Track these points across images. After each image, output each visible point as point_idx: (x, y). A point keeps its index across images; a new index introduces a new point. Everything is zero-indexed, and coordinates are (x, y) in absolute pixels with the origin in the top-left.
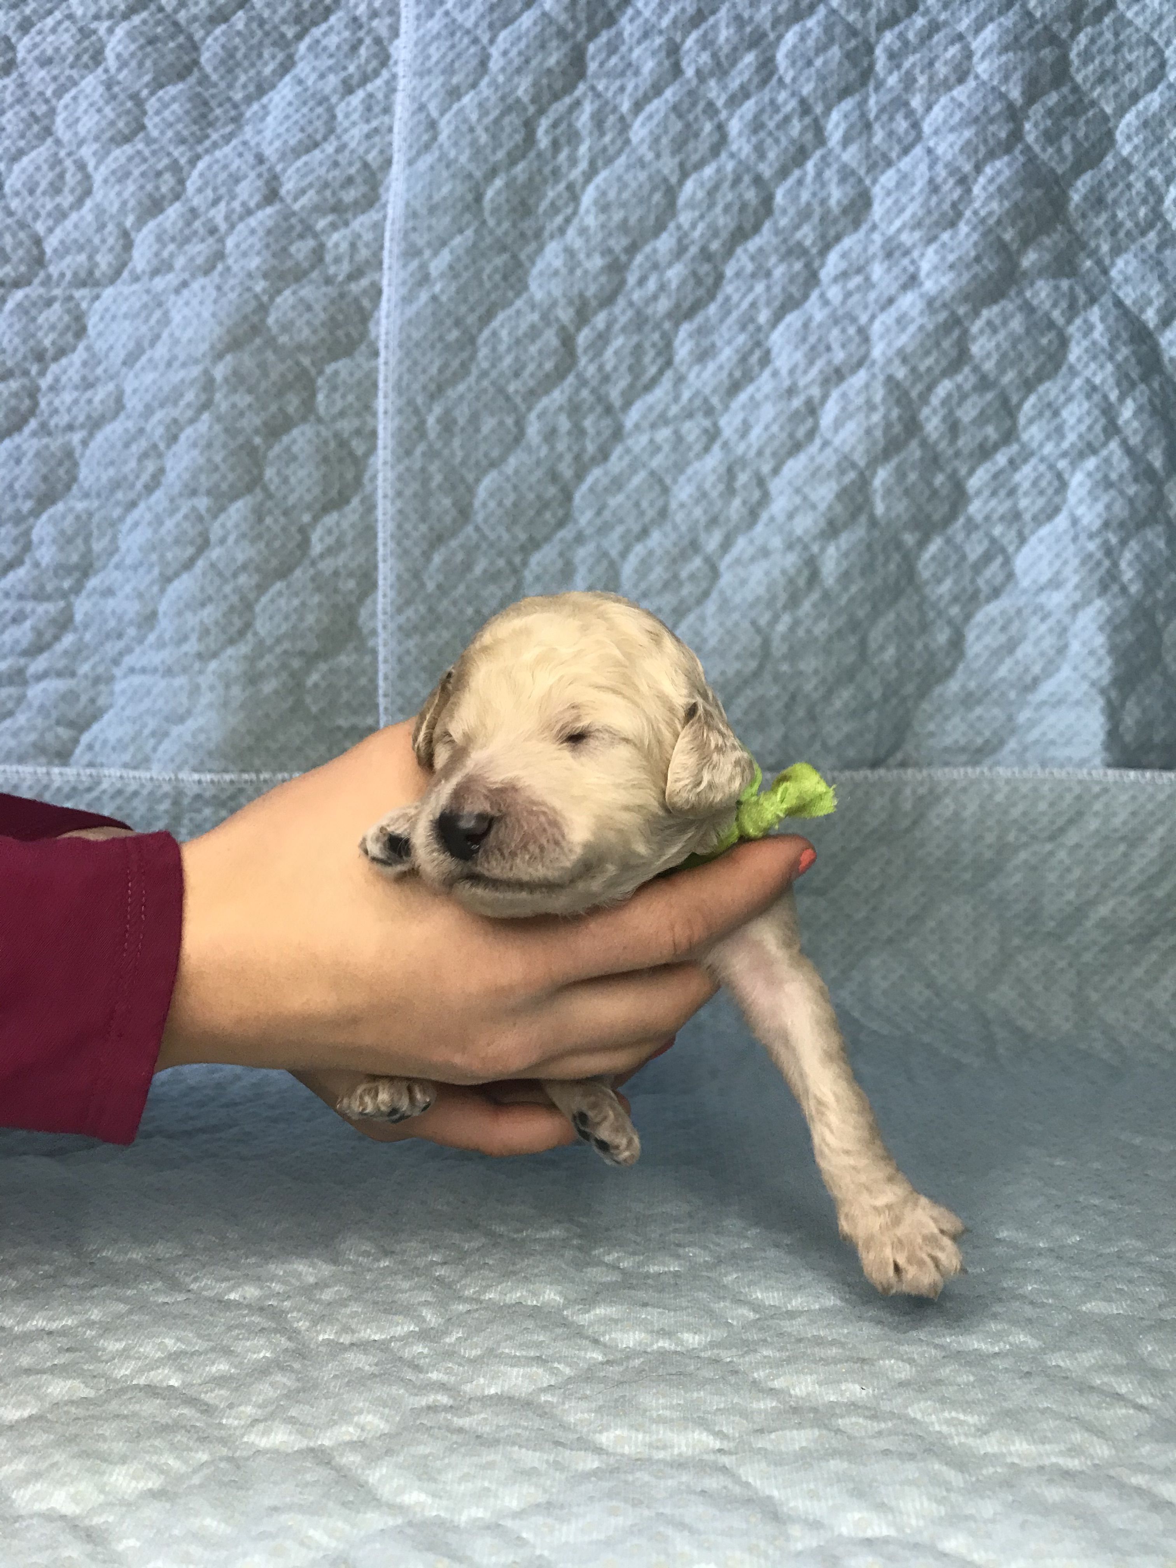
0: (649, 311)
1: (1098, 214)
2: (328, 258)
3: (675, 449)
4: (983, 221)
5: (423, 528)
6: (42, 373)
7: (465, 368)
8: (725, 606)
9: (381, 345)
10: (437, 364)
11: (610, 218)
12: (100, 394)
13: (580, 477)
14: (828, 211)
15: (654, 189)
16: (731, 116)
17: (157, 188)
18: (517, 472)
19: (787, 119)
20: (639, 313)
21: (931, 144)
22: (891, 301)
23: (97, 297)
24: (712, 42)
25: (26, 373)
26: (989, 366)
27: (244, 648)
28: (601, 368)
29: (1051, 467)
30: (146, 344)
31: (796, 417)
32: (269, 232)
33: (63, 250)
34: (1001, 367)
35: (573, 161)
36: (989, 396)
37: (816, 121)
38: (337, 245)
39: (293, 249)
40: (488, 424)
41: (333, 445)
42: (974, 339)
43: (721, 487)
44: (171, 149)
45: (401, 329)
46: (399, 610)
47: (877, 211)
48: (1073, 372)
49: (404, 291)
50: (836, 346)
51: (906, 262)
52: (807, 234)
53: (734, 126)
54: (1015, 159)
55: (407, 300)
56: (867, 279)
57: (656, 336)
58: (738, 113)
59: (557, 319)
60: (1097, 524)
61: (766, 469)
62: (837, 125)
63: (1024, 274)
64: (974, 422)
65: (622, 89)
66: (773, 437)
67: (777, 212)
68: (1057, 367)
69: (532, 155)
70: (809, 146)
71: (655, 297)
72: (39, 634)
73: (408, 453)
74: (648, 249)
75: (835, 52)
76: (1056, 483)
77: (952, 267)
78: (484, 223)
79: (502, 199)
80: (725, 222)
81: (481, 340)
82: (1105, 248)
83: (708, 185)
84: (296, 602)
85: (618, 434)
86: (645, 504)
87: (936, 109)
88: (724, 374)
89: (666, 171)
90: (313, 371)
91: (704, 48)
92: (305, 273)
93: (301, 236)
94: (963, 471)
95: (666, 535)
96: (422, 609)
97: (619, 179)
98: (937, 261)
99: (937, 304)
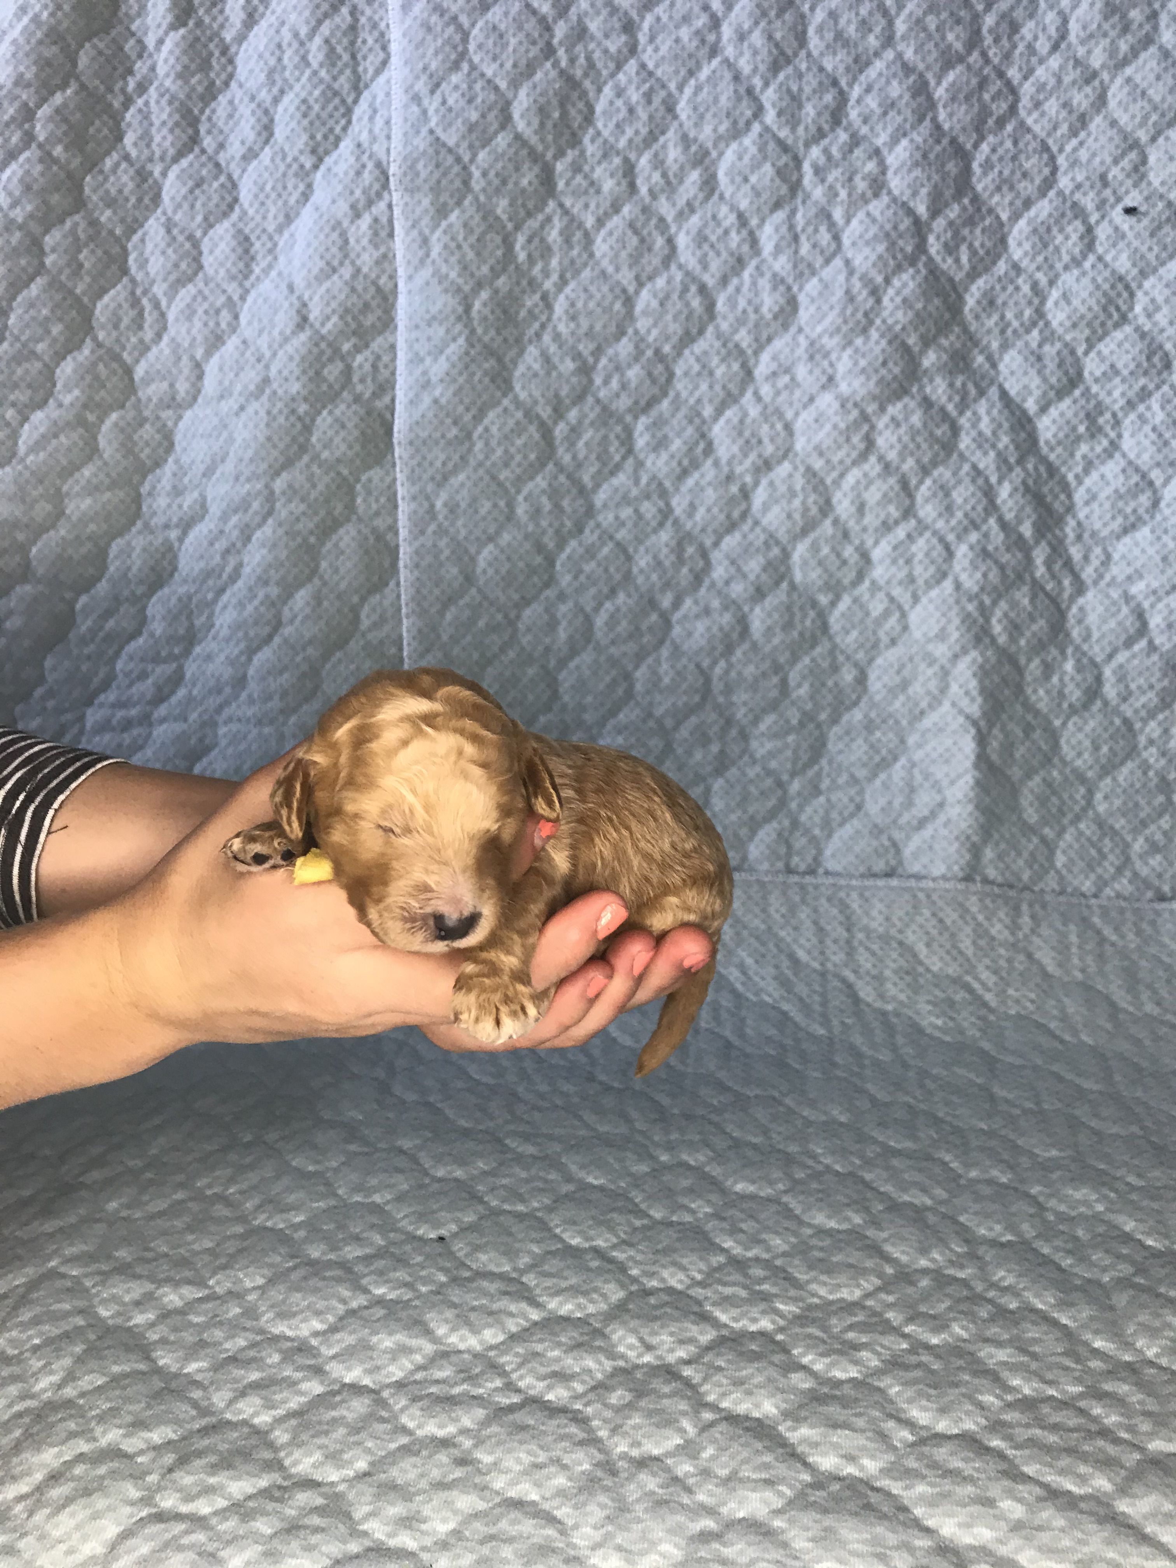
0: (613, 407)
1: (989, 316)
2: (355, 378)
3: (636, 525)
4: (890, 329)
5: (437, 593)
6: (142, 481)
7: (464, 460)
8: (675, 652)
10: (442, 458)
11: (578, 326)
12: (188, 500)
13: (560, 547)
14: (762, 318)
15: (615, 299)
16: (680, 228)
17: (218, 324)
18: (509, 545)
19: (726, 232)
20: (604, 409)
21: (849, 255)
22: (812, 399)
23: (180, 417)
24: (662, 162)
26: (892, 456)
29: (942, 539)
30: (218, 460)
31: (732, 501)
32: (304, 358)
33: (149, 379)
34: (902, 456)
35: (546, 274)
36: (892, 481)
37: (751, 233)
38: (361, 366)
39: (325, 372)
40: (485, 506)
41: (372, 540)
42: (880, 434)
43: (673, 557)
44: (225, 286)
45: (411, 429)
47: (804, 315)
48: (962, 456)
49: (412, 395)
50: (766, 440)
51: (826, 363)
52: (744, 338)
53: (682, 240)
54: (918, 272)
55: (415, 402)
56: (793, 379)
57: (618, 429)
58: (685, 227)
59: (538, 416)
60: (976, 589)
61: (708, 542)
62: (770, 238)
63: (926, 371)
64: (878, 504)
65: (586, 206)
66: (714, 518)
67: (718, 317)
68: (949, 455)
69: (512, 267)
70: (746, 258)
73: (422, 532)
74: (610, 352)
75: (768, 169)
76: (944, 554)
77: (863, 371)
78: (473, 331)
79: (487, 310)
80: (675, 329)
81: (475, 435)
82: (995, 345)
83: (661, 295)
85: (590, 511)
86: (612, 570)
87: (855, 222)
88: (674, 464)
89: (625, 282)
90: (352, 480)
91: (656, 168)
92: (338, 394)
93: (331, 360)
94: (870, 542)
95: (629, 596)
97: (586, 290)
98: (850, 364)
99: (849, 405)
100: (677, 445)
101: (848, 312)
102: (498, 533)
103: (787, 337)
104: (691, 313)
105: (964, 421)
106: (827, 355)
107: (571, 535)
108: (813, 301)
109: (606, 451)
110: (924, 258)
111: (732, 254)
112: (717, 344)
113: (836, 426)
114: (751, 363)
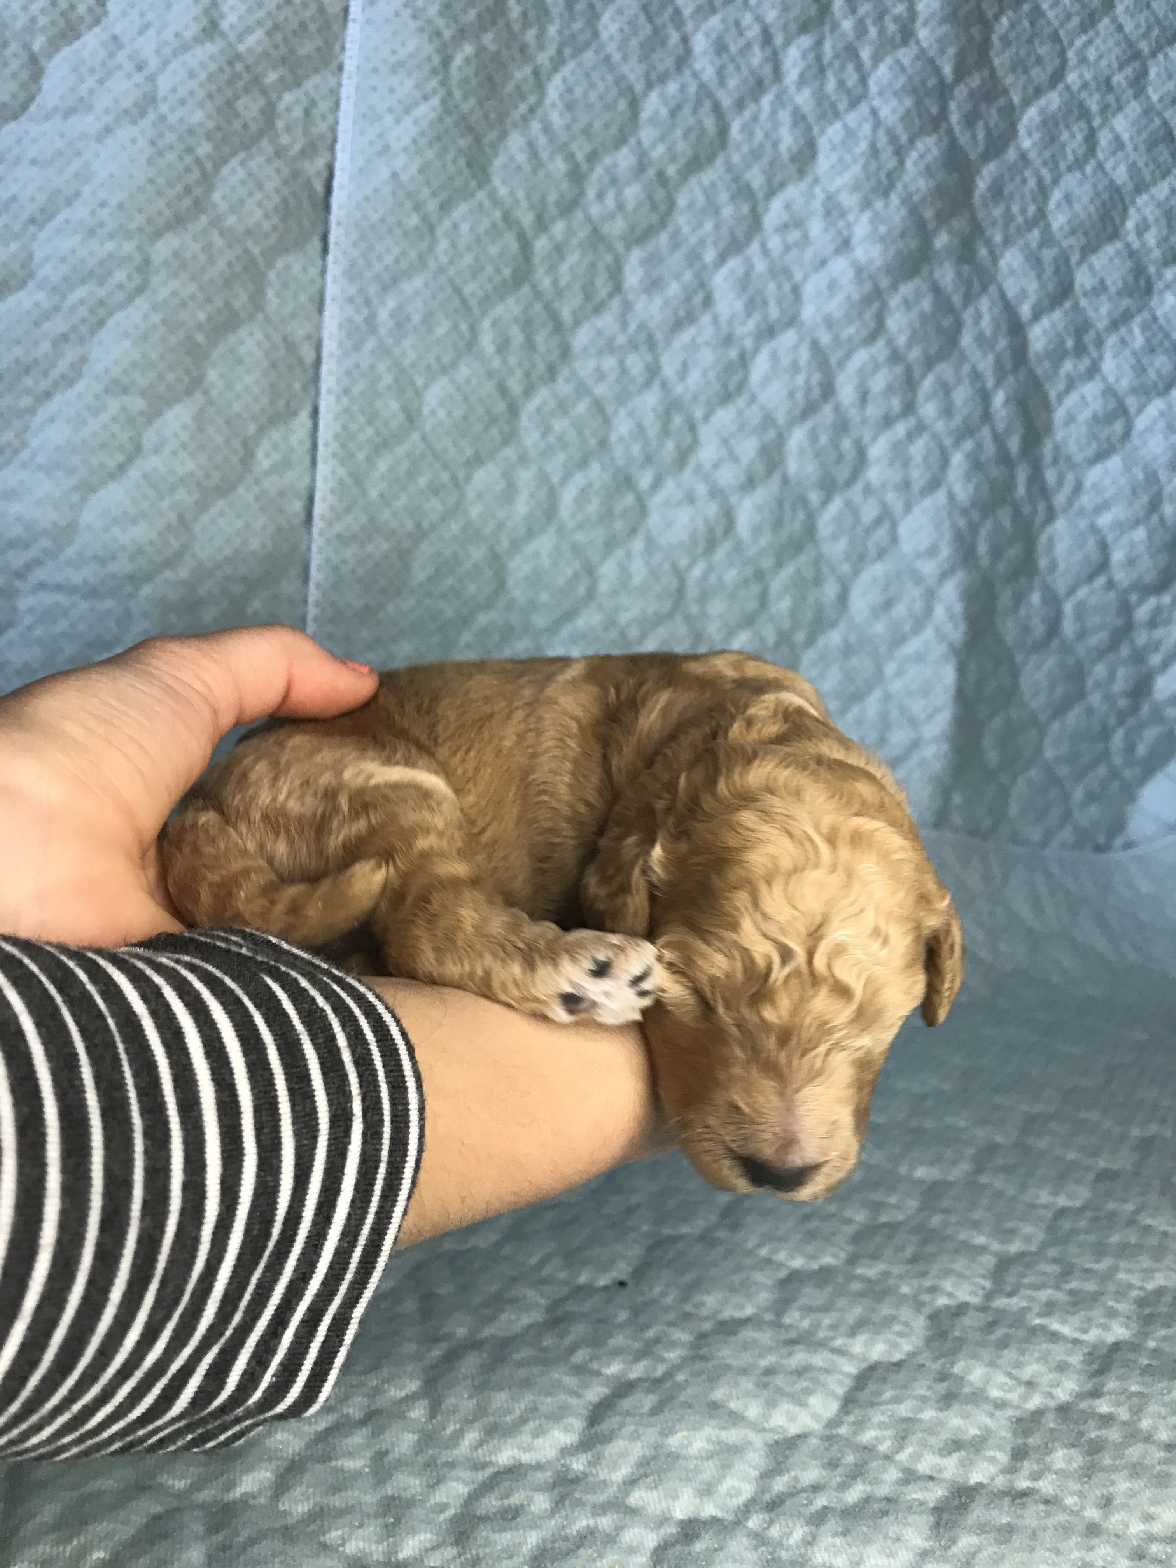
100: (674, 289)
101: (872, 168)
102: (454, 364)
103: (803, 186)
104: (703, 132)
105: (967, 316)
106: (843, 214)
107: (543, 380)
108: (834, 148)
109: (592, 283)
110: (945, 126)
111: (753, 73)
112: (727, 178)
113: (849, 297)
114: (760, 208)
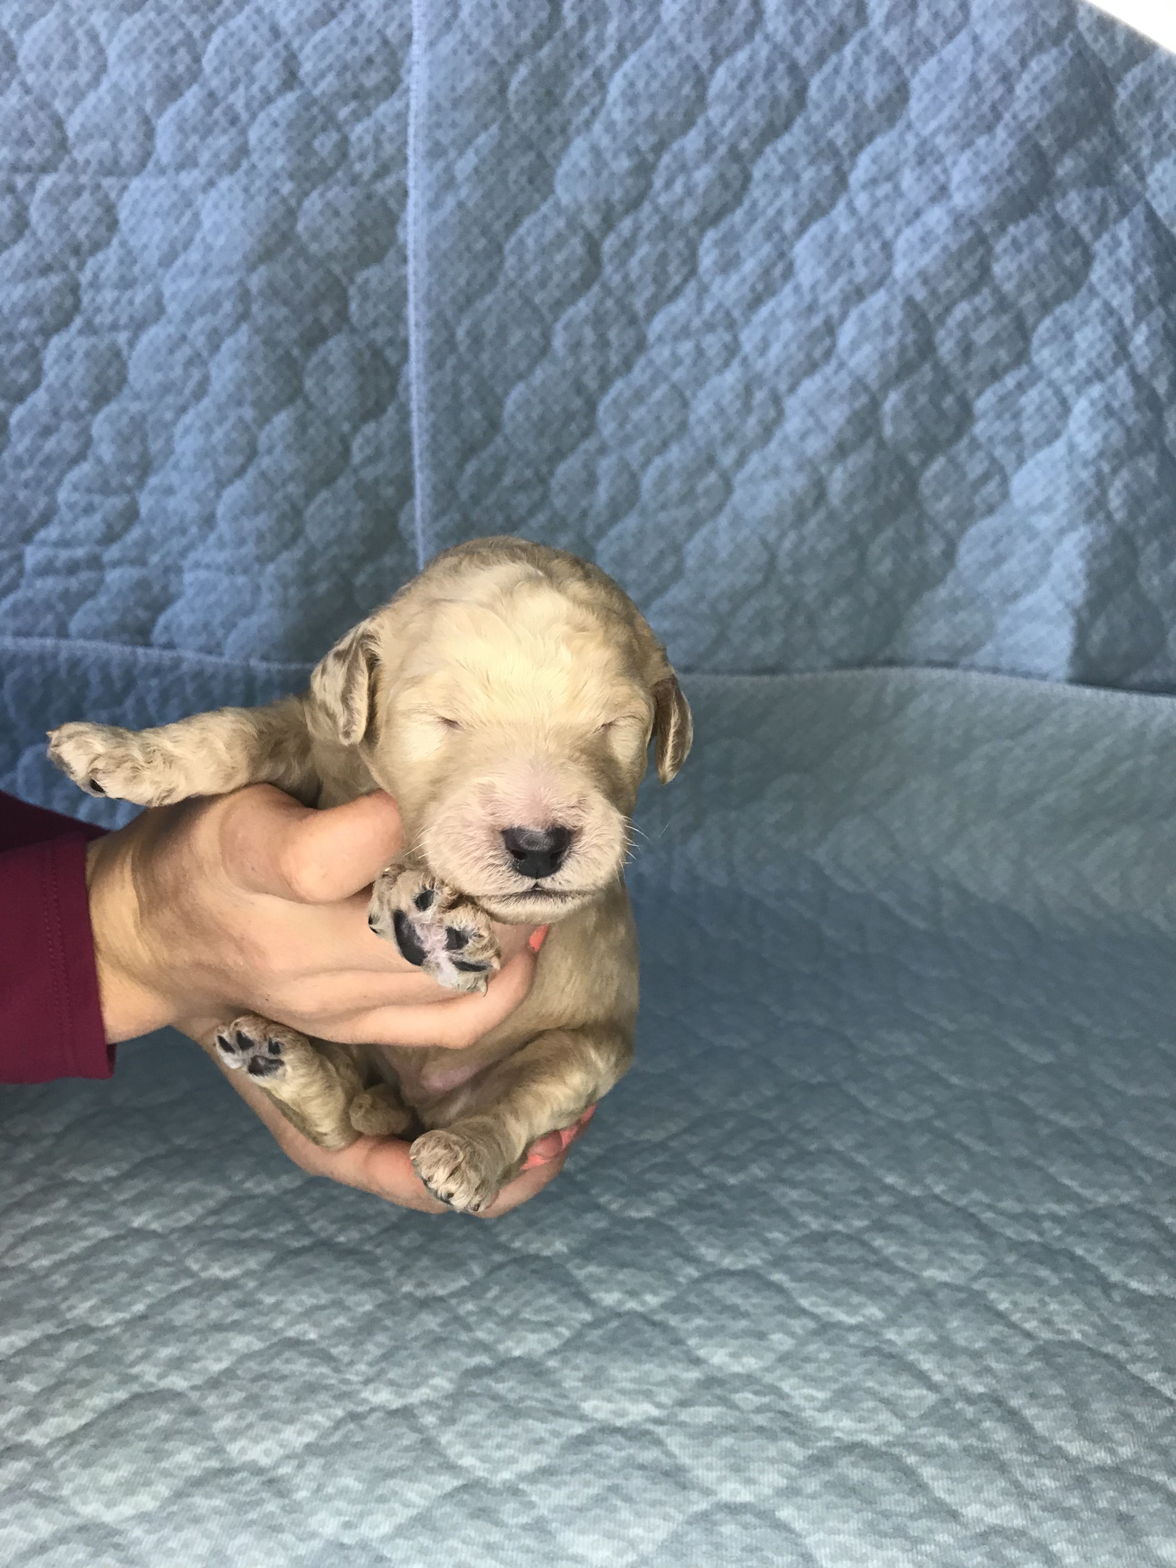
0: (675, 217)
1: (1143, 114)
2: (353, 153)
3: (695, 363)
4: (1021, 126)
5: (456, 441)
6: (81, 267)
7: (492, 277)
8: (737, 520)
9: (410, 253)
10: (466, 274)
11: (637, 113)
12: (141, 295)
13: (604, 388)
14: (864, 107)
15: (685, 78)
17: (173, 67)
18: (543, 383)
20: (664, 219)
21: (978, 30)
22: (918, 214)
23: (125, 188)
25: (65, 268)
26: (1008, 287)
27: (297, 552)
28: (625, 278)
29: (1058, 392)
30: (179, 247)
31: (813, 337)
32: (290, 125)
33: (85, 136)
34: (1021, 290)
35: (600, 42)
36: (1005, 319)
38: (360, 139)
39: (316, 144)
40: (516, 337)
41: (367, 356)
42: (997, 260)
43: (738, 404)
44: (183, 18)
45: (430, 237)
46: (436, 517)
47: (914, 108)
48: (1093, 292)
49: (430, 195)
50: (859, 263)
51: (937, 169)
52: (839, 133)
54: (1063, 53)
55: (434, 205)
56: (897, 188)
57: (681, 244)
59: (583, 227)
60: (1093, 453)
61: (783, 387)
63: (1059, 184)
64: (988, 344)
66: (790, 358)
67: (810, 106)
68: (1077, 287)
69: (558, 35)
70: (850, 27)
71: (680, 203)
72: (110, 526)
73: (440, 366)
74: (675, 146)
76: (1059, 409)
77: (984, 179)
78: (508, 118)
79: (527, 89)
80: (756, 119)
81: (508, 247)
82: (1146, 151)
83: (742, 75)
84: (341, 510)
85: (641, 345)
86: (665, 418)
88: (746, 289)
89: (697, 56)
90: (345, 280)
92: (331, 172)
93: (324, 129)
94: (972, 392)
95: (684, 450)
96: (457, 517)
97: (648, 66)
98: (969, 171)
99: (964, 222)
100: (750, 266)
101: (972, 103)
102: (531, 369)
103: (894, 134)
104: (777, 99)
105: (1098, 247)
106: (940, 159)
107: (618, 373)
108: (928, 88)
109: (664, 272)
110: (1071, 36)
111: (832, 23)
112: (806, 140)
113: (945, 248)
114: (846, 167)
